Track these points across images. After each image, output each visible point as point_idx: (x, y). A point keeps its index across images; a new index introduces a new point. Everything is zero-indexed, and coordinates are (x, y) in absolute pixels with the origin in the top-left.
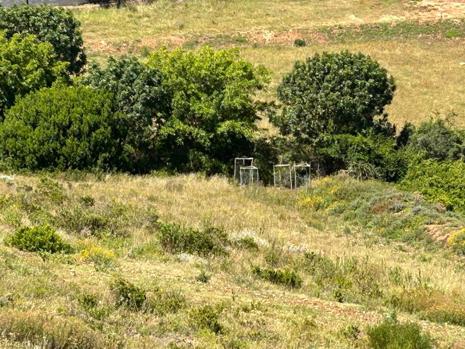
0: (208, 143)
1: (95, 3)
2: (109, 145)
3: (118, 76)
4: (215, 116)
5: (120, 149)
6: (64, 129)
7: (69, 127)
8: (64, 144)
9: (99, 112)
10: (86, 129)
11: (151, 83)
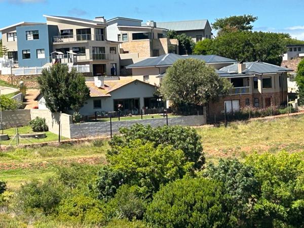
0: (286, 215)
1: (211, 124)
2: (221, 216)
3: (226, 171)
4: (290, 197)
5: (228, 219)
6: (191, 206)
7: (194, 205)
8: (191, 216)
9: (214, 195)
10: (206, 206)
11: (247, 176)
